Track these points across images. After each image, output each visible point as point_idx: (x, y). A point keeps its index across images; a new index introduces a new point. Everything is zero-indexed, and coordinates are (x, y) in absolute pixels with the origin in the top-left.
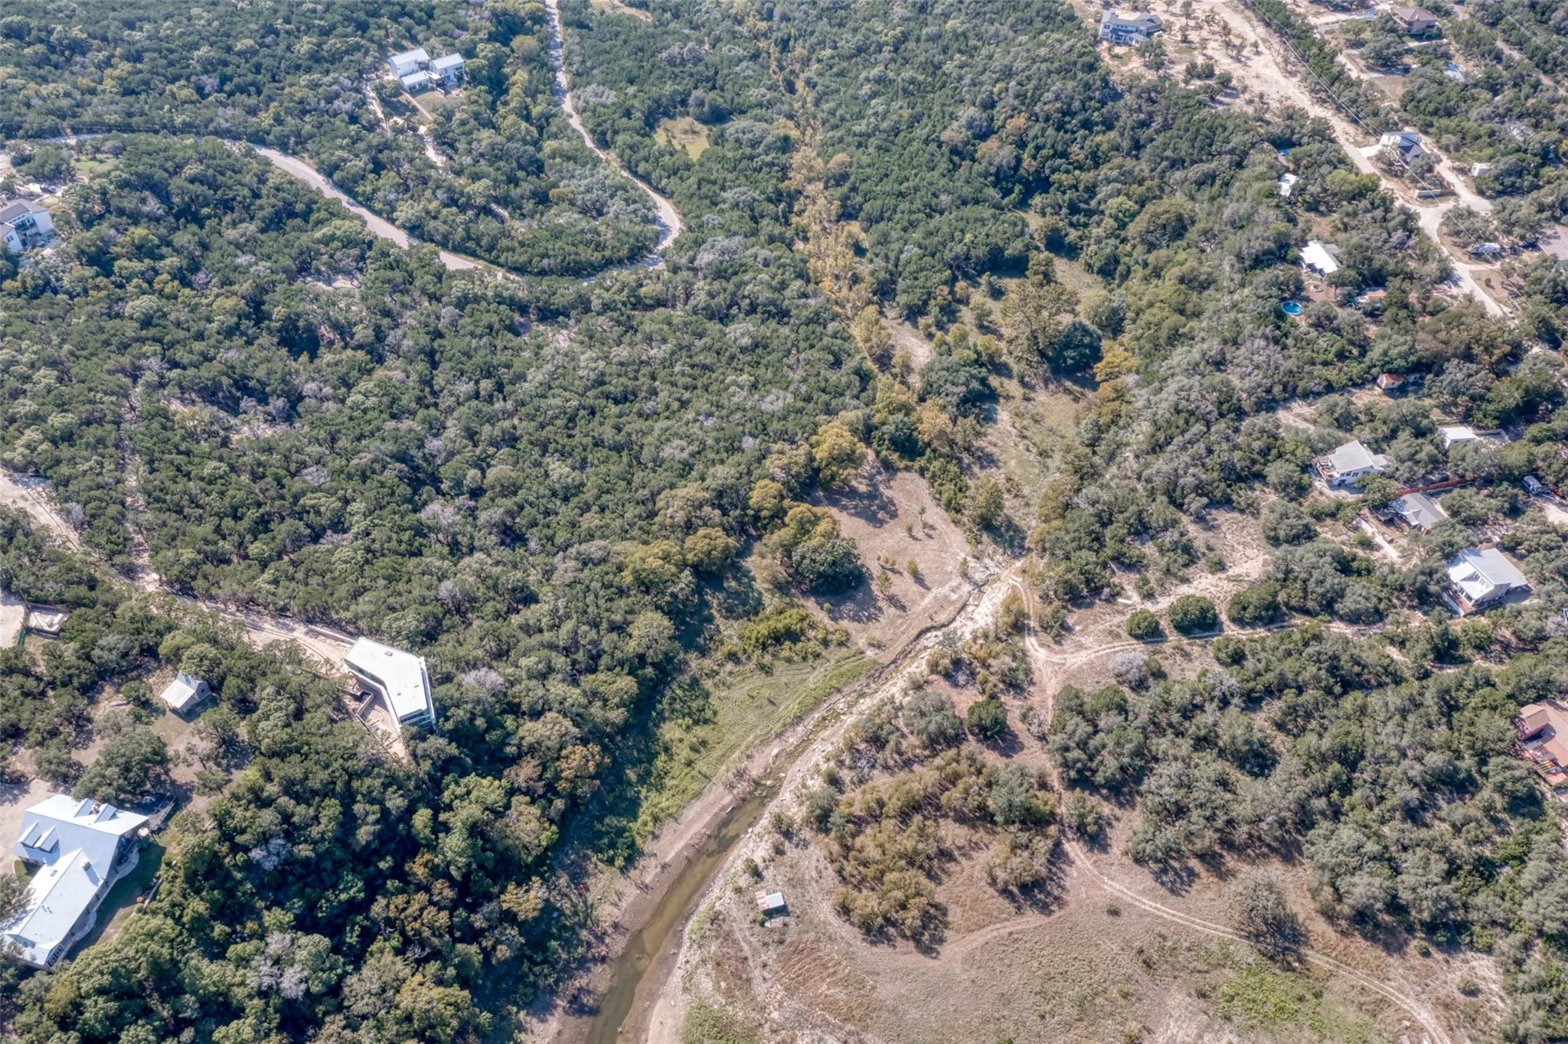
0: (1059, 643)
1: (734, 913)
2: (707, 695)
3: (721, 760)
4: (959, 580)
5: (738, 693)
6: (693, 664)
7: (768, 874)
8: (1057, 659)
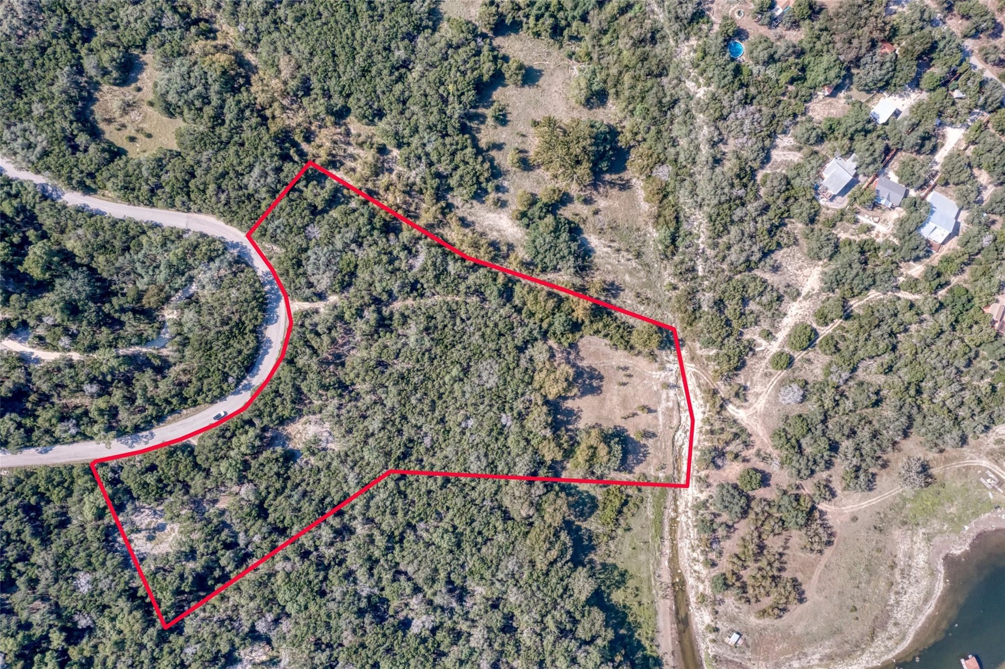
0: (746, 400)
1: (720, 651)
2: (615, 567)
3: (650, 589)
4: (665, 391)
5: (627, 550)
6: (596, 558)
7: (719, 626)
8: (751, 411)
